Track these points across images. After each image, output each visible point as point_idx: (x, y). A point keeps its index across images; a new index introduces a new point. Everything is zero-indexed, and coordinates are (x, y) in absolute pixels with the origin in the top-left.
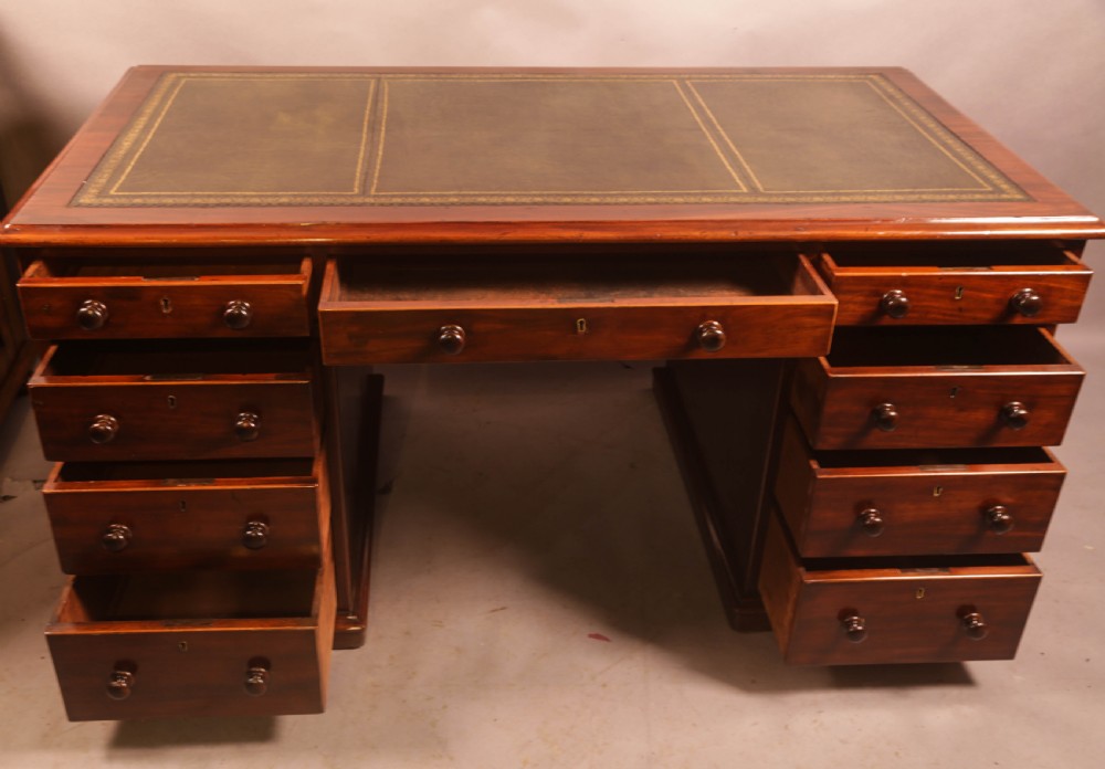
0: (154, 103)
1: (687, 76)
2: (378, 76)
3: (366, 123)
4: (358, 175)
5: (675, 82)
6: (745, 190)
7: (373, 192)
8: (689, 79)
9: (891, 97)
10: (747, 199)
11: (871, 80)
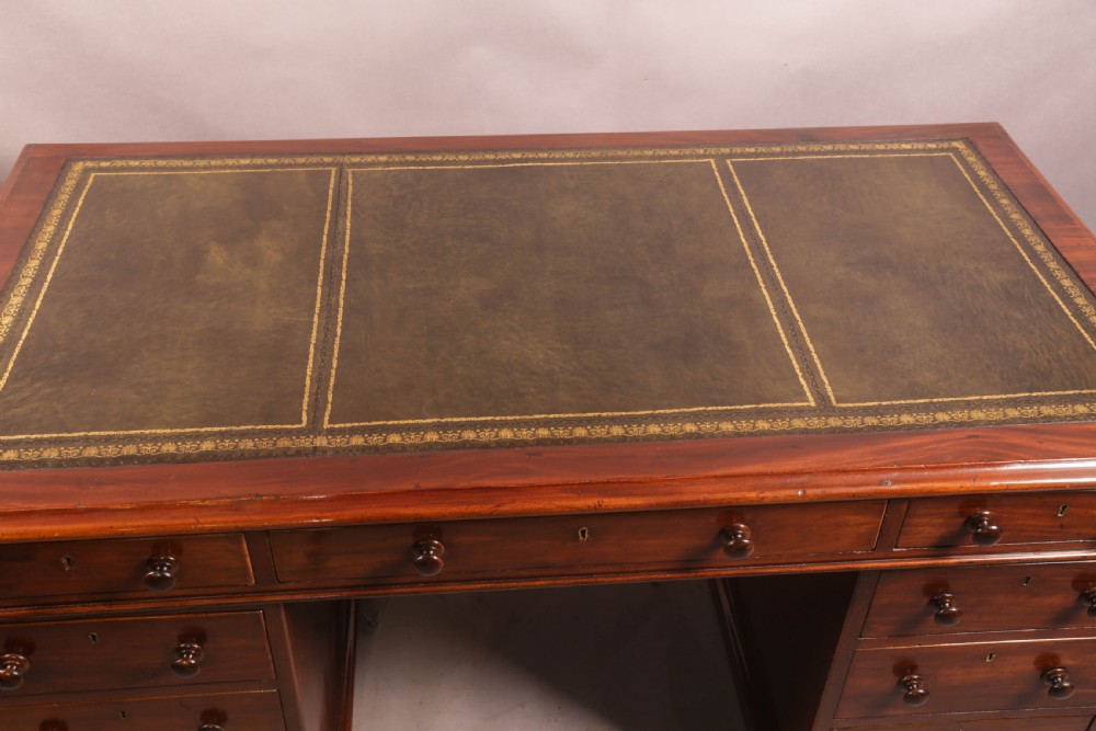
0: (49, 229)
1: (727, 151)
2: (340, 159)
3: (322, 264)
4: (308, 382)
5: (712, 161)
6: (813, 404)
7: (326, 425)
8: (730, 156)
9: (984, 188)
10: (816, 423)
11: (956, 151)
